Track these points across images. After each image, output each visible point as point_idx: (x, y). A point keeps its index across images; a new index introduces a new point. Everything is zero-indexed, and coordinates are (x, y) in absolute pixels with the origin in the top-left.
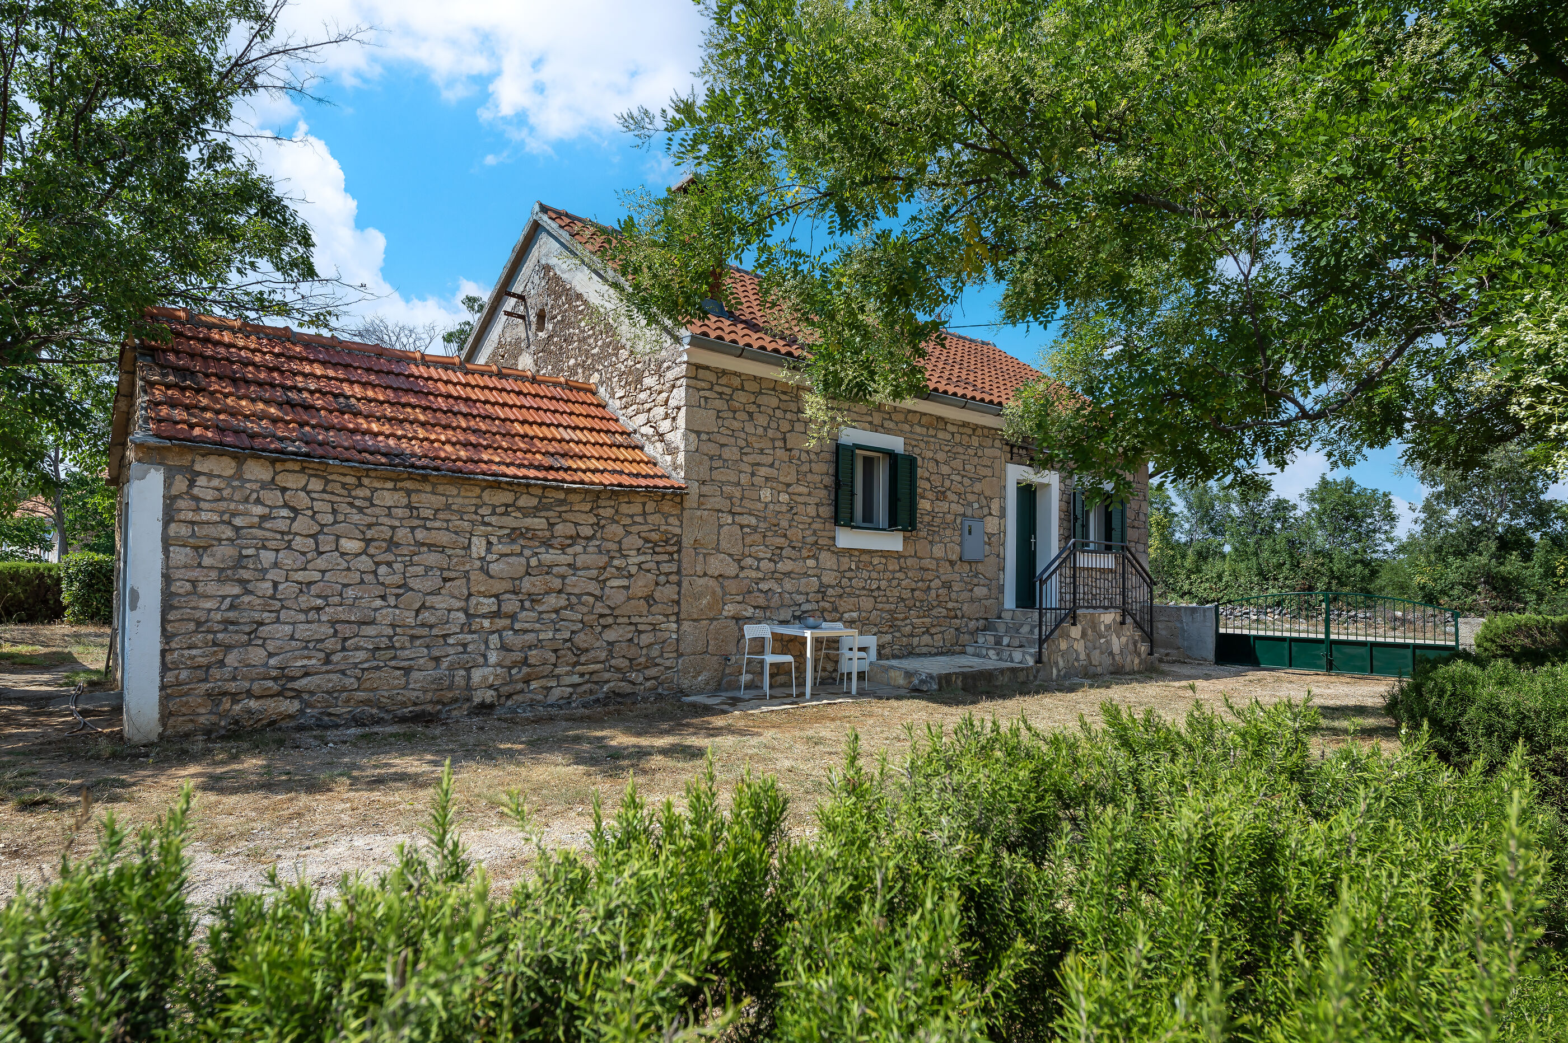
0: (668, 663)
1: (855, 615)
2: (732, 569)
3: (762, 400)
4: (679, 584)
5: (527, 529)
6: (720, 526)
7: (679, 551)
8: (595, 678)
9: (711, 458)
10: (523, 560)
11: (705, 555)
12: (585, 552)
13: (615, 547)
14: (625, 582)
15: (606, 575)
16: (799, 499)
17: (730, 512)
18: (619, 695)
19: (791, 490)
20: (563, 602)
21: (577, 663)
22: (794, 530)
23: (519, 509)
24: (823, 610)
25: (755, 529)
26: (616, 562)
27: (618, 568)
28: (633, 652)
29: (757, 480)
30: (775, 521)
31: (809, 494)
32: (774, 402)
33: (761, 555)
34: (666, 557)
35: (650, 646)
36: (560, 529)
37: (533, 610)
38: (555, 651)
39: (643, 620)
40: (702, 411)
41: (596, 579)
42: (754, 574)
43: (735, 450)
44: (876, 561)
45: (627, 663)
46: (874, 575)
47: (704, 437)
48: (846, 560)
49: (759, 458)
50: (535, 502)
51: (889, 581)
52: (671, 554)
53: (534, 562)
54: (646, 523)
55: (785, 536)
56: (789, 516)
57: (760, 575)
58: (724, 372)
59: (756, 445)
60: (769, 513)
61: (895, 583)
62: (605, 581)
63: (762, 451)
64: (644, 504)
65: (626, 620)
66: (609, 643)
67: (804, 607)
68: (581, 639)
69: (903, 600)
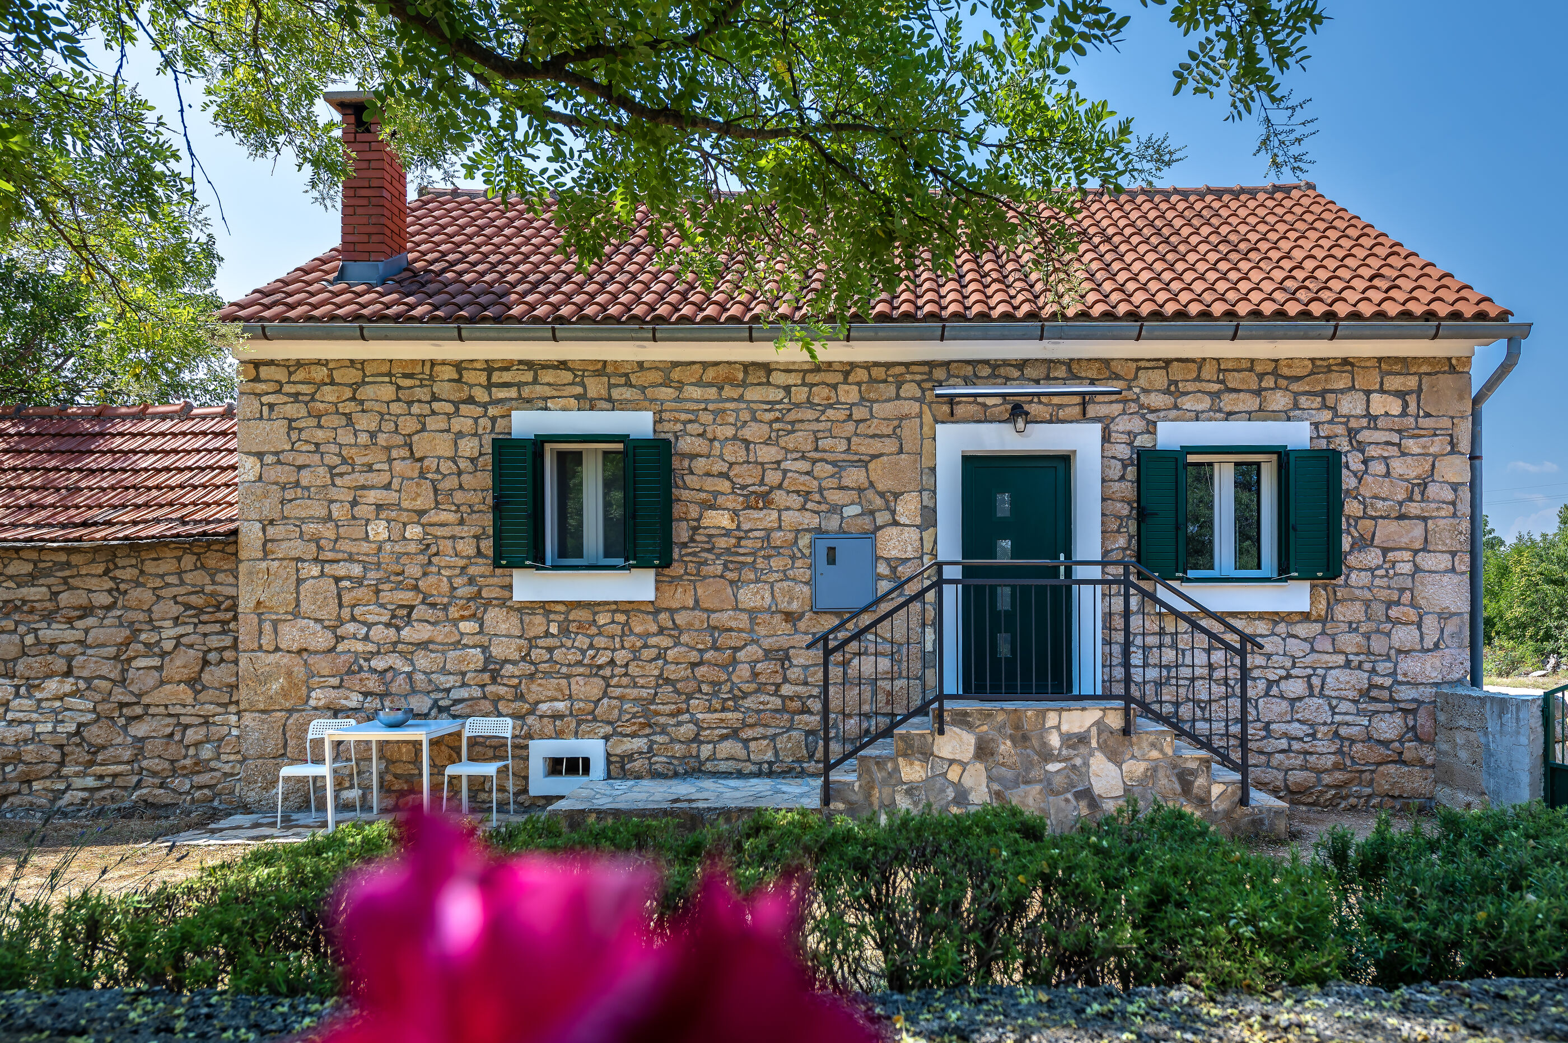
0: (227, 768)
1: (561, 706)
2: (322, 640)
3: (367, 392)
4: (236, 662)
5: (24, 602)
6: (299, 582)
7: (235, 618)
8: (119, 782)
9: (284, 488)
10: (16, 638)
11: (275, 623)
12: (101, 626)
13: (142, 616)
14: (156, 662)
15: (131, 653)
16: (439, 532)
17: (316, 560)
18: (153, 805)
19: (425, 520)
20: (68, 686)
21: (92, 763)
22: (432, 579)
23: (10, 578)
24: (497, 699)
25: (359, 582)
26: (143, 637)
27: (147, 645)
28: (173, 750)
29: (360, 511)
30: (398, 568)
31: (462, 522)
32: (387, 392)
33: (371, 618)
34: (217, 627)
35: (197, 744)
36: (64, 599)
37: (30, 696)
38: (60, 747)
39: (189, 710)
40: (267, 425)
41: (116, 658)
42: (359, 647)
43: (322, 471)
44: (602, 619)
45: (166, 765)
46: (600, 642)
47: (269, 459)
48: (539, 619)
49: (361, 479)
50: (28, 568)
51: (634, 650)
52: (224, 623)
53: (29, 640)
54: (182, 583)
55: (416, 588)
56: (423, 559)
57: (371, 647)
58: (299, 364)
59: (359, 460)
60: (385, 557)
61: (647, 654)
62: (130, 660)
63: (370, 468)
64: (179, 559)
65: (161, 710)
66: (137, 739)
67: (455, 694)
68: (95, 734)
69: (667, 681)
